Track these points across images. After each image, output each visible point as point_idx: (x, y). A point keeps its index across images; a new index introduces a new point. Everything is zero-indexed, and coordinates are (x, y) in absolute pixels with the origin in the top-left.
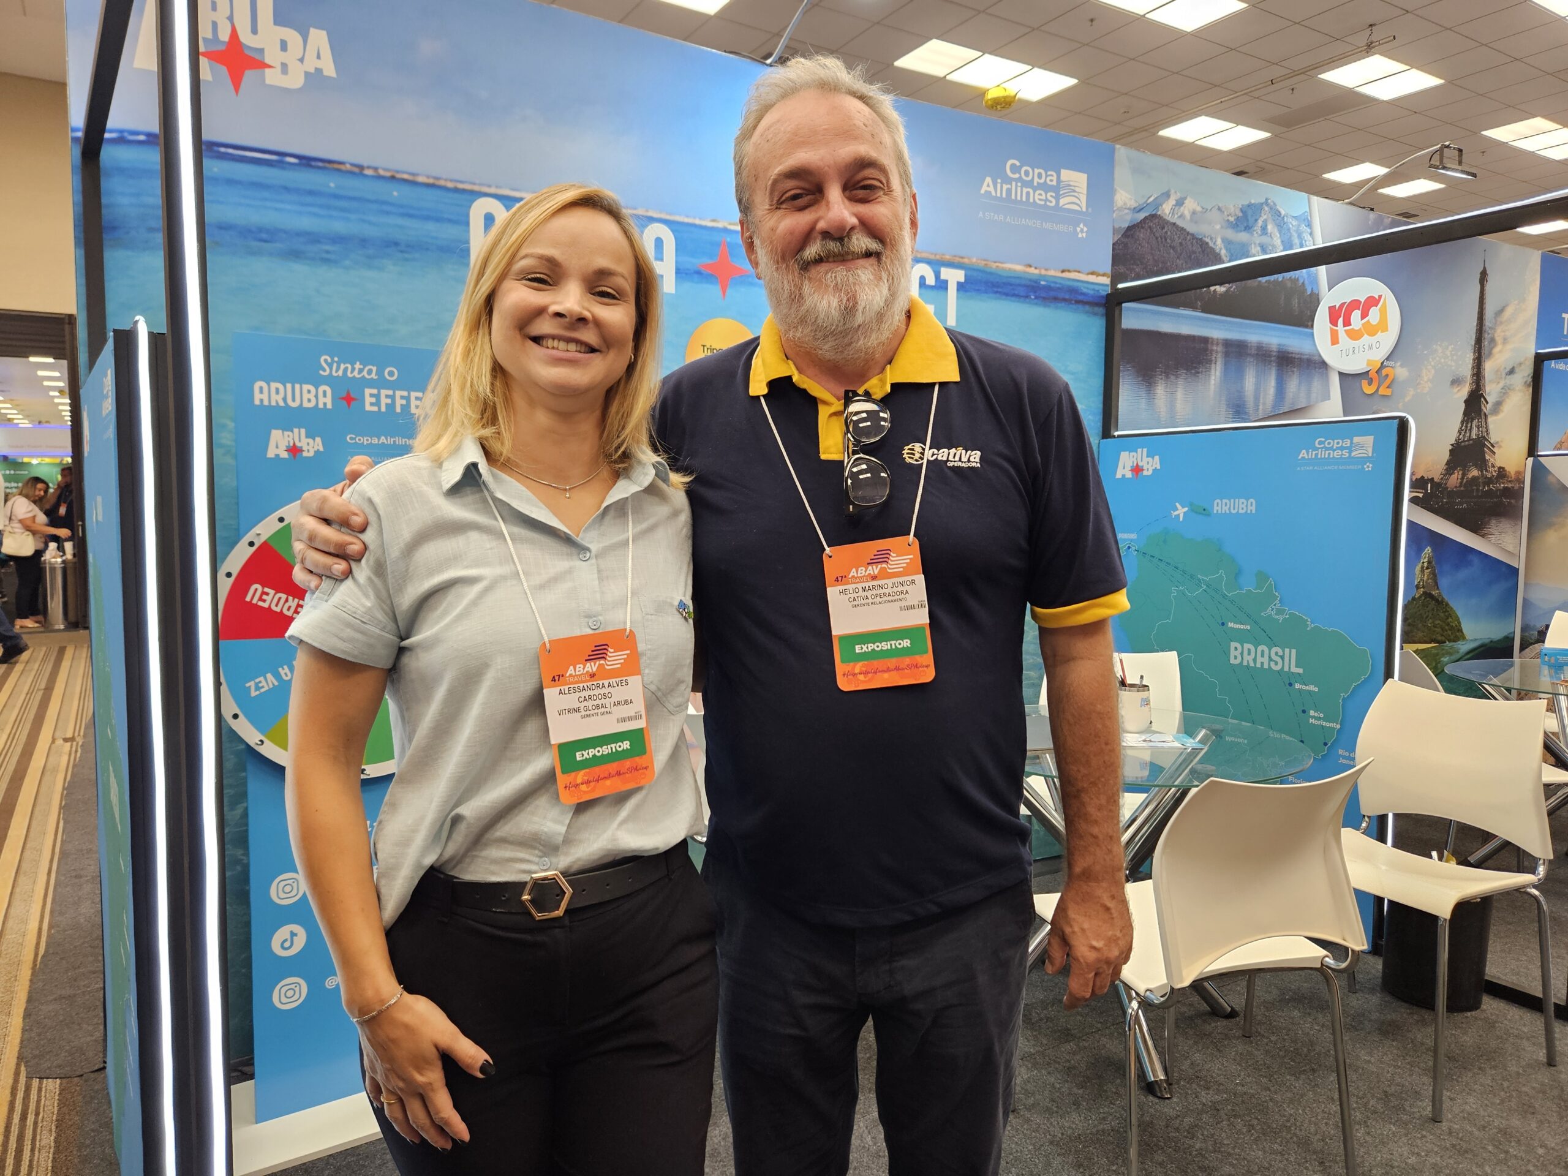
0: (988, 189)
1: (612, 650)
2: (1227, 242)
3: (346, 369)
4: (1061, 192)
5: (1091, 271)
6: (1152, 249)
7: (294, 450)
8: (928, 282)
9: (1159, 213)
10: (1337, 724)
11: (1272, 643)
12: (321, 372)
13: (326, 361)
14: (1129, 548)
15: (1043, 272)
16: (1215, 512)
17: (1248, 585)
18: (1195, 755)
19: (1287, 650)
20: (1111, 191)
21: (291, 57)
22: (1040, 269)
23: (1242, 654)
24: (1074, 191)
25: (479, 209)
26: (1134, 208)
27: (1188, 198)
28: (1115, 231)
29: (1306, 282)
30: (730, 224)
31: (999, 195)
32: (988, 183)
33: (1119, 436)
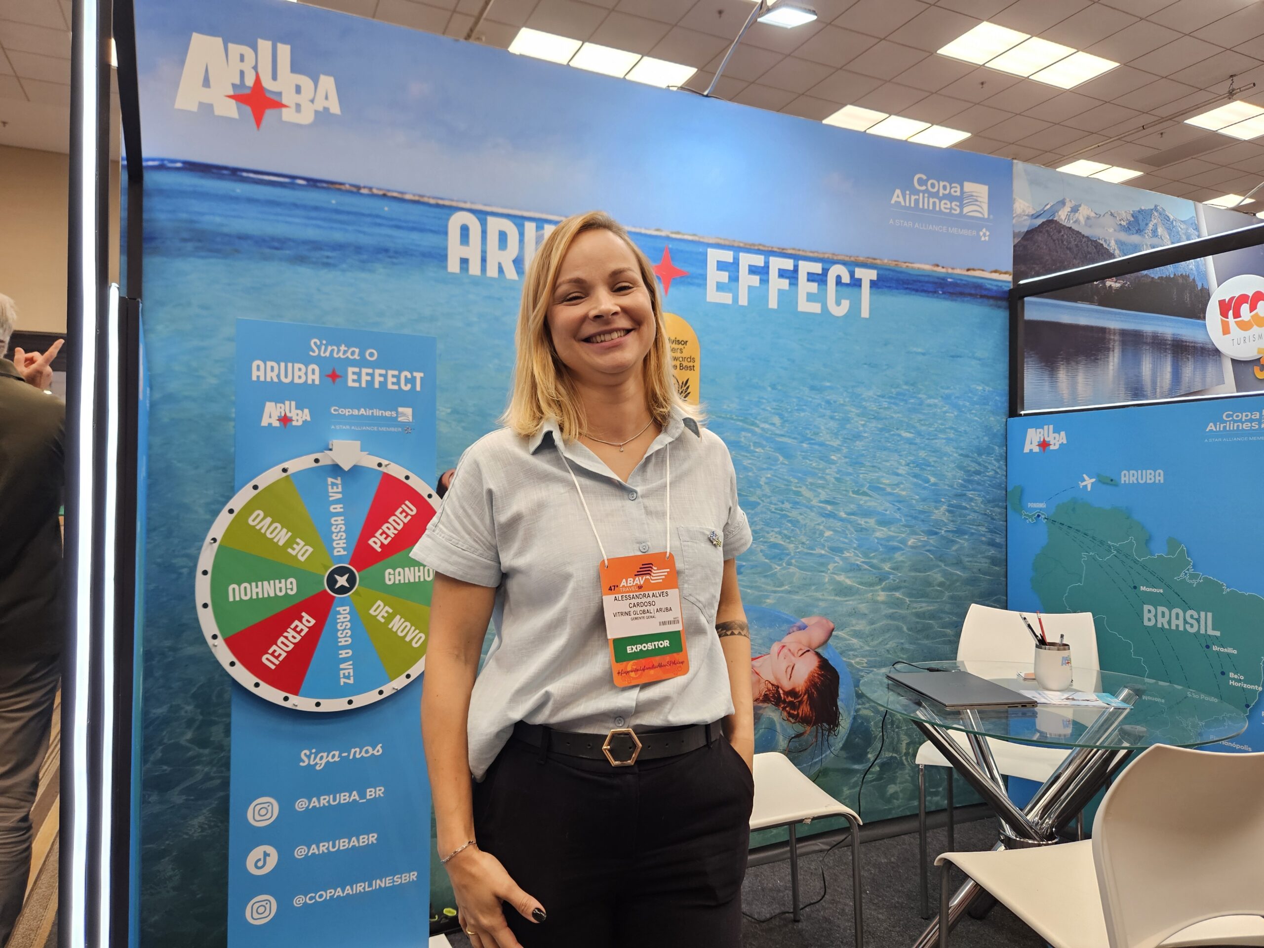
0: (898, 200)
1: (655, 568)
2: (1120, 243)
3: (332, 351)
4: (965, 202)
5: (994, 269)
6: (1050, 250)
7: (285, 420)
8: (843, 281)
9: (1055, 219)
10: (1259, 686)
11: (1186, 606)
12: (311, 353)
13: (315, 343)
14: (1039, 516)
15: (950, 271)
16: (1123, 482)
17: (1159, 550)
18: (1118, 714)
19: (1203, 614)
20: (1010, 201)
21: (303, 98)
22: (947, 268)
23: (1156, 616)
24: (977, 201)
25: (457, 220)
26: (1032, 215)
27: (1083, 206)
28: (1015, 235)
29: (1197, 279)
30: (672, 233)
31: (908, 204)
32: (897, 196)
33: (1025, 415)
